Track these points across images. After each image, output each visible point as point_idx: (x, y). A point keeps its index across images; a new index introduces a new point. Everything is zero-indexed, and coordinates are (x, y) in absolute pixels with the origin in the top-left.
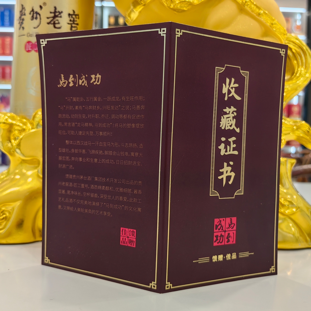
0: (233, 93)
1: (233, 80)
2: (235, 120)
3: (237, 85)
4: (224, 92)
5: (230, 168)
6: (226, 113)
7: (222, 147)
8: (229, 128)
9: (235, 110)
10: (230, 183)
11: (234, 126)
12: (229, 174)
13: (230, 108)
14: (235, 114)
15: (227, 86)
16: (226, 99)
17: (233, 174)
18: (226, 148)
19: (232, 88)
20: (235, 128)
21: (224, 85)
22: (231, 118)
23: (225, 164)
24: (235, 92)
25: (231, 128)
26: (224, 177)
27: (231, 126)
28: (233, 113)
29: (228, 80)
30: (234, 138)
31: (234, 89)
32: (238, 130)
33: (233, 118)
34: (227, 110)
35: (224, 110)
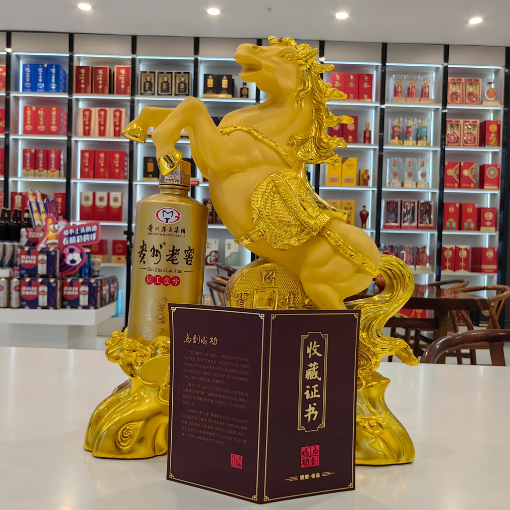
0: (315, 352)
1: (315, 342)
2: (317, 371)
3: (318, 346)
4: (308, 353)
5: (314, 408)
6: (310, 368)
7: (307, 393)
8: (313, 378)
9: (318, 364)
10: (314, 419)
11: (316, 376)
12: (313, 413)
13: (313, 363)
14: (318, 367)
15: (311, 347)
16: (310, 357)
17: (316, 413)
18: (310, 393)
19: (314, 348)
20: (318, 378)
21: (308, 347)
22: (314, 371)
23: (310, 405)
24: (317, 351)
25: (314, 378)
26: (309, 415)
27: (314, 377)
28: (315, 367)
29: (311, 343)
30: (317, 385)
31: (316, 349)
32: (320, 379)
33: (316, 370)
34: (311, 365)
35: (309, 365)
